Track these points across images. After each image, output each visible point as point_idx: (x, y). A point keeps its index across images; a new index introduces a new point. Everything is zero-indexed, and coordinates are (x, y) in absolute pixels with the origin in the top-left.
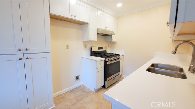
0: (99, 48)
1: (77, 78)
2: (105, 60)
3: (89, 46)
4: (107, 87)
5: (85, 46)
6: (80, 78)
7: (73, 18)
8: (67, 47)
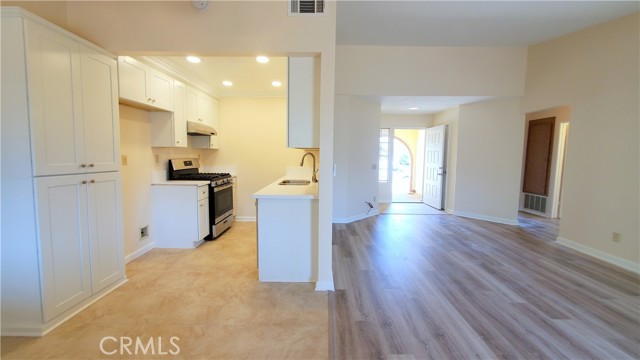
0: (186, 163)
1: (143, 232)
2: (210, 185)
3: (164, 159)
4: (215, 235)
5: (157, 159)
6: (150, 231)
7: (150, 104)
8: (125, 160)
